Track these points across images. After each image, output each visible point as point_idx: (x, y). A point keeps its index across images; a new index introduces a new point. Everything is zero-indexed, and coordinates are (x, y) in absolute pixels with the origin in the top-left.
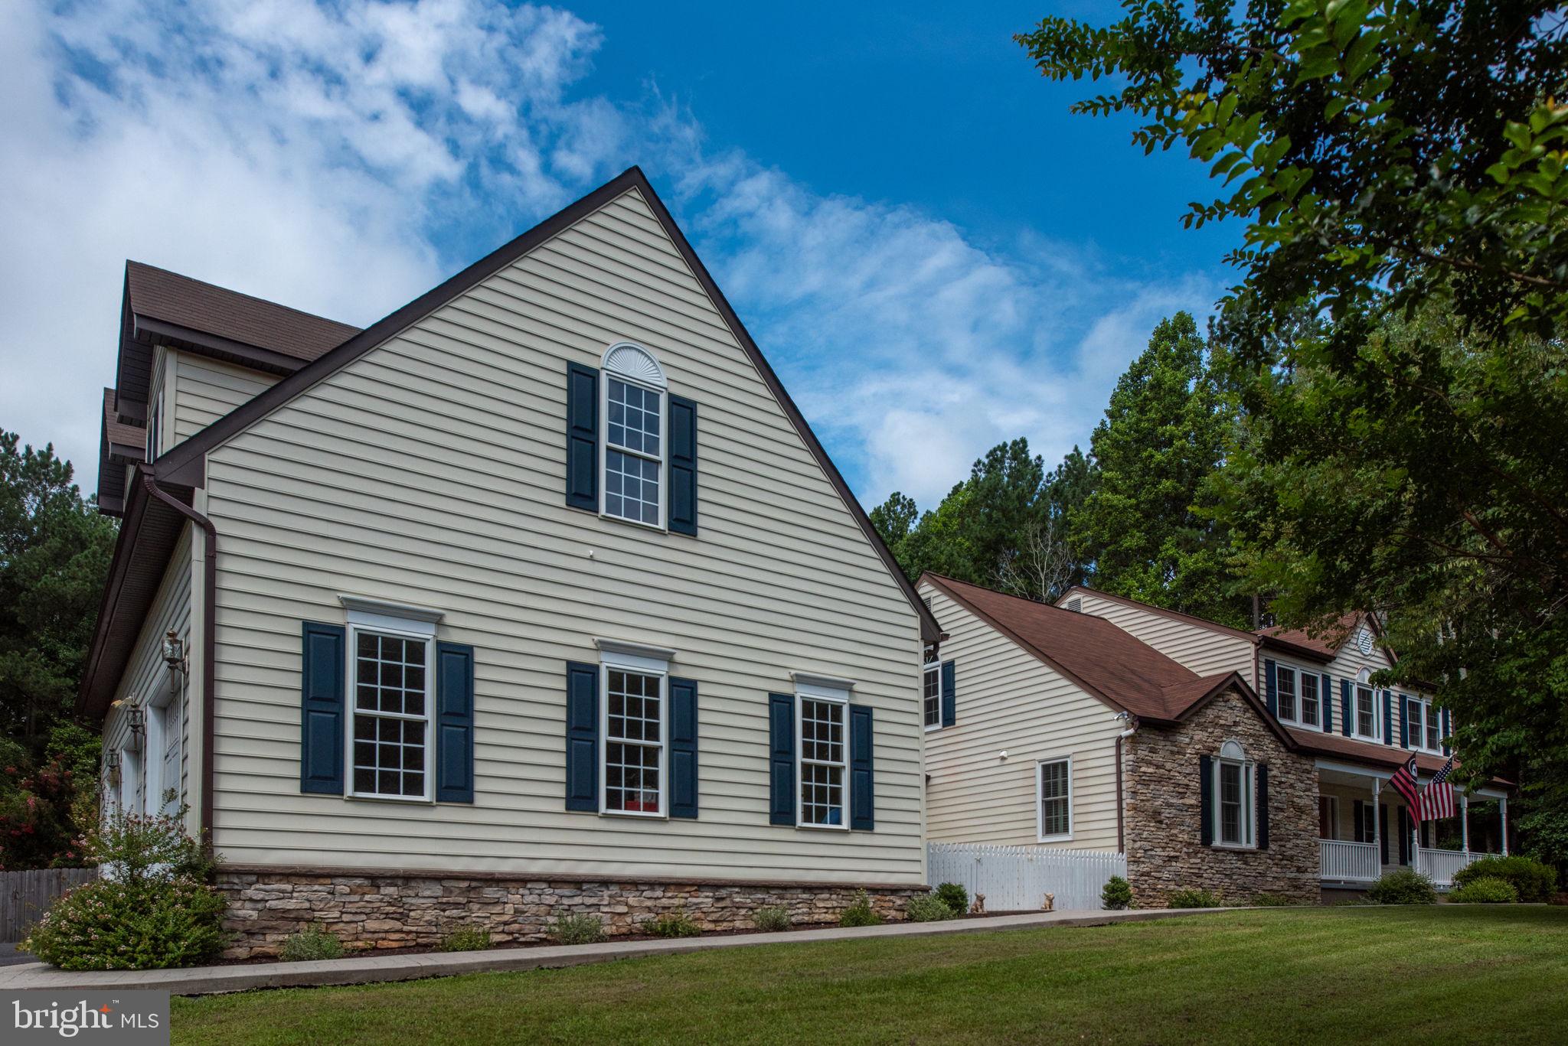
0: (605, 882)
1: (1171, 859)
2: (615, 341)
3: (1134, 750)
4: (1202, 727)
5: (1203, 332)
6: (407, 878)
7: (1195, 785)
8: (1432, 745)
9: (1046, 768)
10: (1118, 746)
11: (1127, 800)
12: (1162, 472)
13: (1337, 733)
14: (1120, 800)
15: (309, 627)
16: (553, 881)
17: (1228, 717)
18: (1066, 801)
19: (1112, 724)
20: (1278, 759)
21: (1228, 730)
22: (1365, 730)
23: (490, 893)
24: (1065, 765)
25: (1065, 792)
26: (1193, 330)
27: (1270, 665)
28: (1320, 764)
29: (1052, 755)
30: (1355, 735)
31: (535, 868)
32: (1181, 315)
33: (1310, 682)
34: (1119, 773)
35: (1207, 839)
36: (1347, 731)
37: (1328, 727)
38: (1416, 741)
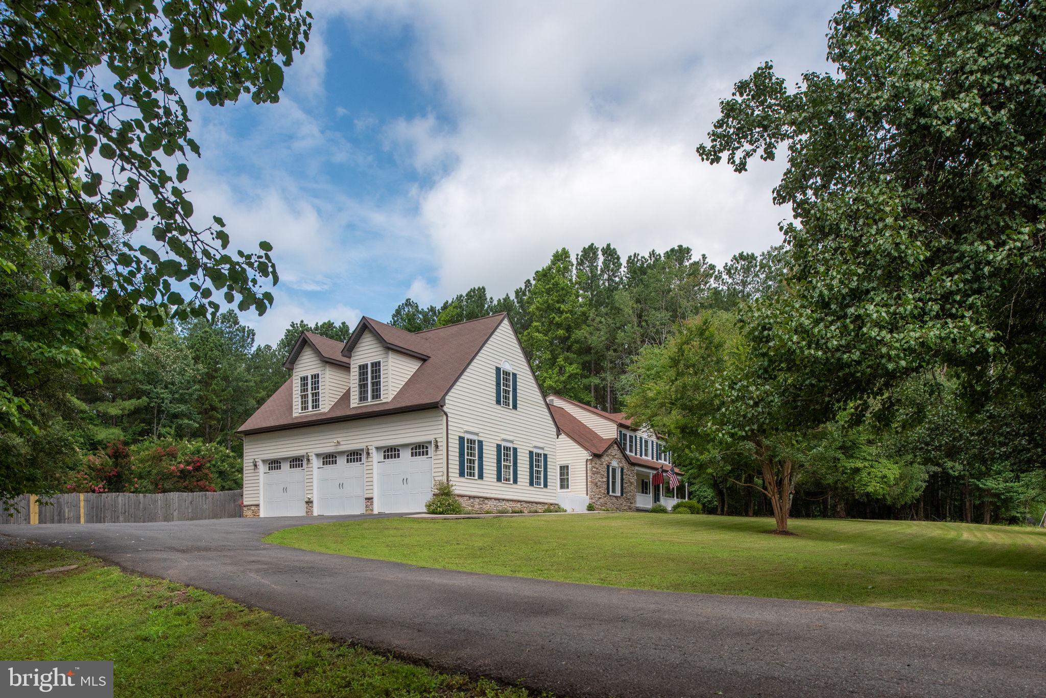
0: (503, 500)
1: (600, 498)
2: (504, 360)
3: (591, 464)
4: (608, 456)
5: (573, 259)
6: (474, 497)
7: (606, 475)
8: (665, 460)
9: (561, 467)
10: (587, 462)
11: (589, 479)
12: (559, 325)
13: (638, 456)
14: (587, 479)
15: (459, 437)
16: (495, 499)
17: (614, 453)
18: (568, 479)
19: (585, 455)
20: (626, 466)
21: (614, 457)
22: (646, 455)
23: (486, 501)
24: (568, 467)
25: (568, 475)
26: (569, 257)
27: (621, 432)
28: (637, 468)
29: (564, 463)
30: (643, 456)
31: (492, 496)
32: (564, 249)
33: (631, 437)
34: (587, 470)
35: (608, 492)
36: (641, 455)
37: (636, 454)
38: (661, 459)
